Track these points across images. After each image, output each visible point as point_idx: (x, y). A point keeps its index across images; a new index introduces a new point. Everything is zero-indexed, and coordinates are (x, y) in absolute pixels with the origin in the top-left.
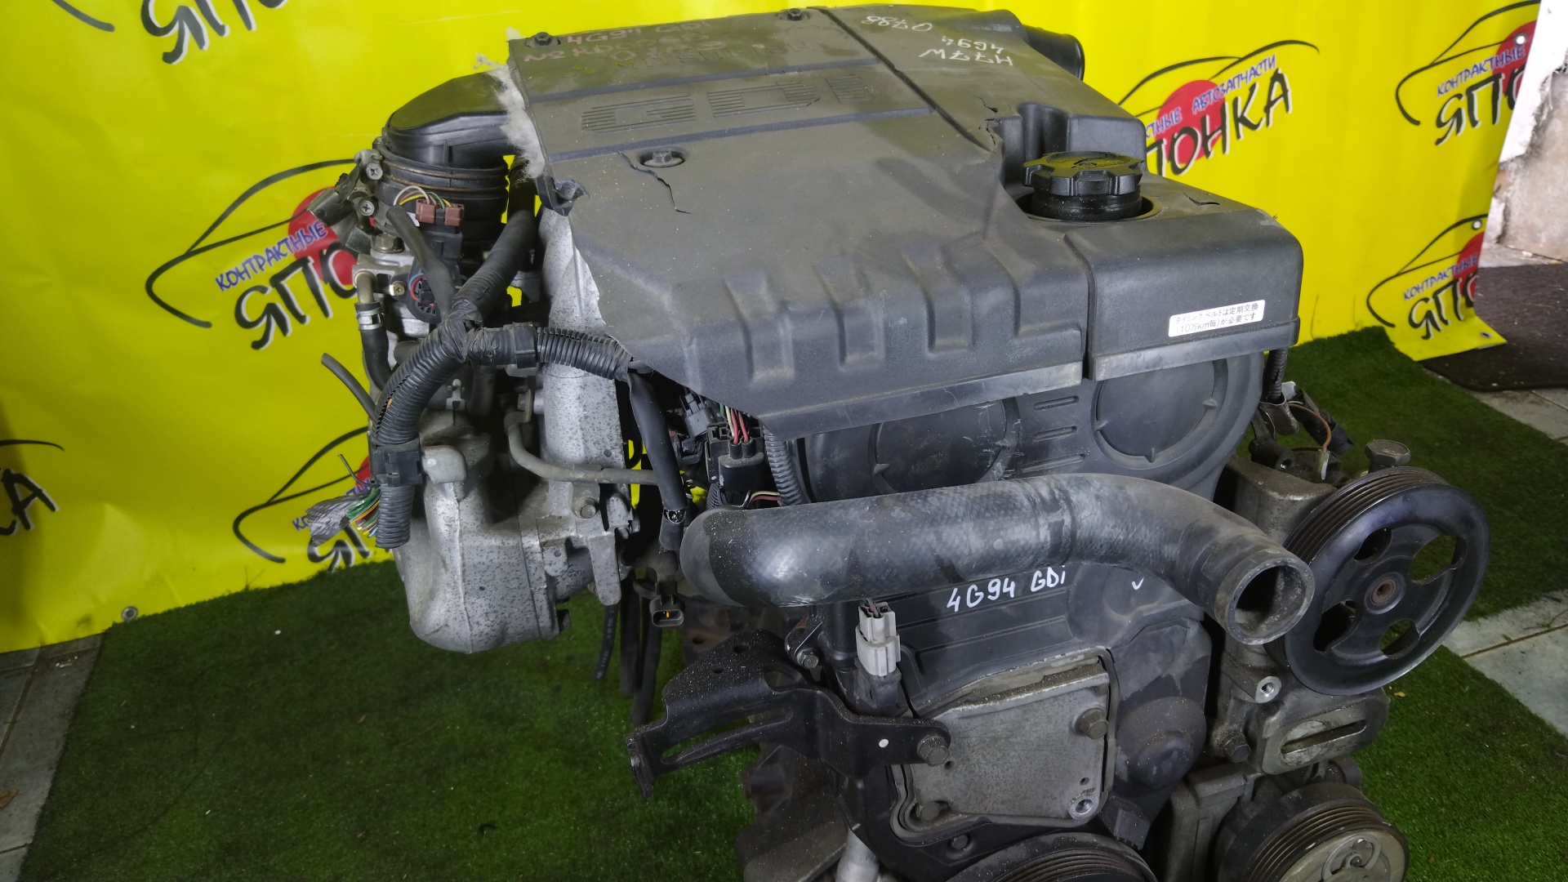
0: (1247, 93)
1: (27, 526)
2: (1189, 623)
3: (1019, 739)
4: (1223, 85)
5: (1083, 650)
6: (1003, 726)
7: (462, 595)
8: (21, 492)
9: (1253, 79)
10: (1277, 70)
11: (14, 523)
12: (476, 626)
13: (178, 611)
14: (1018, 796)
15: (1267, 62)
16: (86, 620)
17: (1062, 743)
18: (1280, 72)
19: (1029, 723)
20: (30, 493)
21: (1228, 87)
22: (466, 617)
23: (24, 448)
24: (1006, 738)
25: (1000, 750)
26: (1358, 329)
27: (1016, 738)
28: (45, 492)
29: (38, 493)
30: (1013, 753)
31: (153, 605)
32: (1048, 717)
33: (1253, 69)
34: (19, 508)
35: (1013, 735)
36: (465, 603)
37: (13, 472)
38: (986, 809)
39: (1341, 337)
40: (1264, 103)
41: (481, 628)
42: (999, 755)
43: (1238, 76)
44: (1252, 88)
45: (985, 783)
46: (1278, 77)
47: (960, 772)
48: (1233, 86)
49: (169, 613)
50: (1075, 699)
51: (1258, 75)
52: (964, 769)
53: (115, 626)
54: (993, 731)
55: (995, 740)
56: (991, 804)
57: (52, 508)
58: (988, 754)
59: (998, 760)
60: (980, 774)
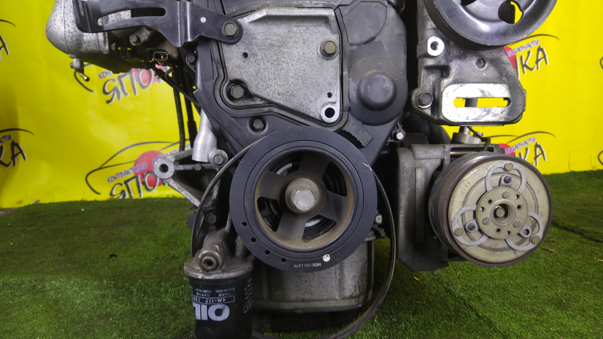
0: (527, 54)
1: (14, 164)
2: (388, 6)
3: (286, 50)
4: (515, 49)
5: (323, 2)
6: (276, 37)
7: (63, 9)
8: (16, 150)
9: (529, 49)
10: (540, 46)
11: (10, 162)
12: (67, 26)
13: (53, 203)
14: (288, 92)
15: (535, 42)
16: (20, 202)
17: (313, 62)
18: (541, 47)
19: (291, 40)
20: (19, 151)
21: (517, 51)
22: (63, 21)
23: (21, 132)
24: (279, 47)
25: (275, 54)
26: (595, 169)
27: (284, 48)
28: (24, 152)
29: (21, 152)
30: (283, 59)
31: (45, 200)
32: (303, 40)
33: (528, 44)
34: (14, 157)
35: (282, 45)
36: (64, 13)
37: (15, 142)
38: (269, 95)
39: (585, 172)
40: (535, 60)
41: (70, 28)
42: (275, 58)
43: (522, 46)
44: (529, 53)
45: (267, 75)
46: (540, 49)
47: (252, 62)
48: (520, 50)
49: (50, 203)
50: (319, 32)
51: (531, 47)
52: (254, 60)
53: (29, 205)
54: (270, 39)
55: (272, 45)
56: (272, 92)
57: (25, 159)
58: (268, 54)
59: (274, 61)
60: (264, 68)
